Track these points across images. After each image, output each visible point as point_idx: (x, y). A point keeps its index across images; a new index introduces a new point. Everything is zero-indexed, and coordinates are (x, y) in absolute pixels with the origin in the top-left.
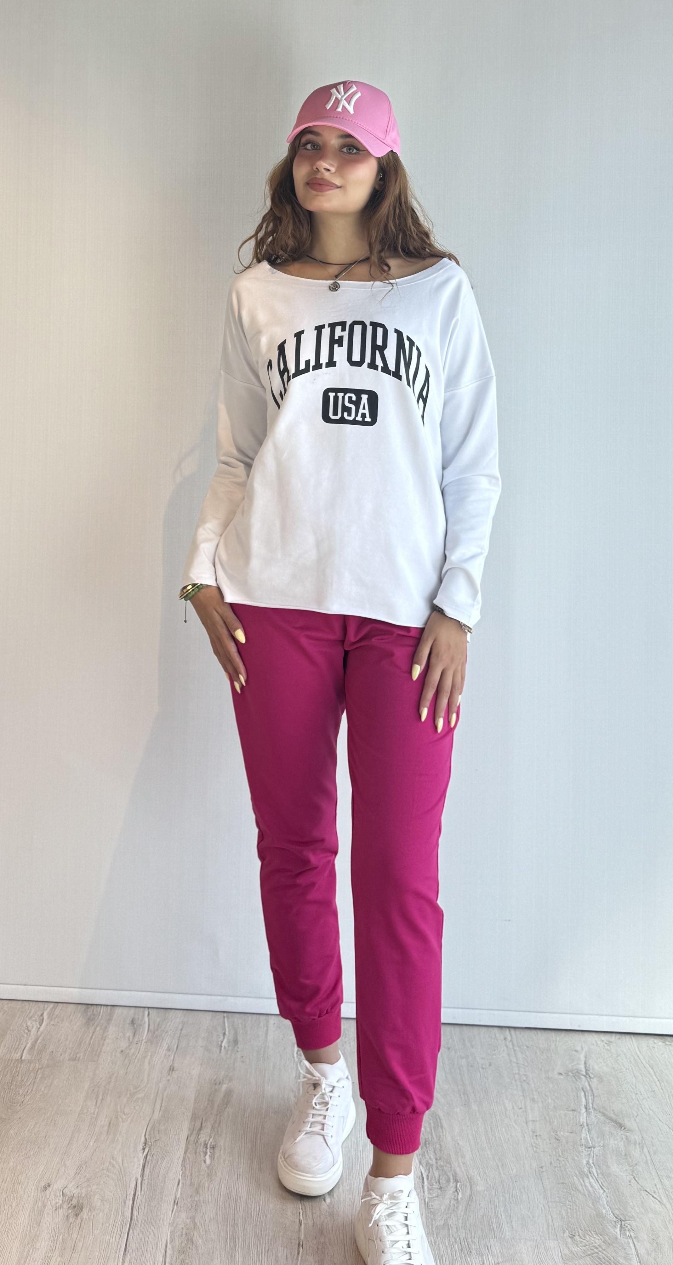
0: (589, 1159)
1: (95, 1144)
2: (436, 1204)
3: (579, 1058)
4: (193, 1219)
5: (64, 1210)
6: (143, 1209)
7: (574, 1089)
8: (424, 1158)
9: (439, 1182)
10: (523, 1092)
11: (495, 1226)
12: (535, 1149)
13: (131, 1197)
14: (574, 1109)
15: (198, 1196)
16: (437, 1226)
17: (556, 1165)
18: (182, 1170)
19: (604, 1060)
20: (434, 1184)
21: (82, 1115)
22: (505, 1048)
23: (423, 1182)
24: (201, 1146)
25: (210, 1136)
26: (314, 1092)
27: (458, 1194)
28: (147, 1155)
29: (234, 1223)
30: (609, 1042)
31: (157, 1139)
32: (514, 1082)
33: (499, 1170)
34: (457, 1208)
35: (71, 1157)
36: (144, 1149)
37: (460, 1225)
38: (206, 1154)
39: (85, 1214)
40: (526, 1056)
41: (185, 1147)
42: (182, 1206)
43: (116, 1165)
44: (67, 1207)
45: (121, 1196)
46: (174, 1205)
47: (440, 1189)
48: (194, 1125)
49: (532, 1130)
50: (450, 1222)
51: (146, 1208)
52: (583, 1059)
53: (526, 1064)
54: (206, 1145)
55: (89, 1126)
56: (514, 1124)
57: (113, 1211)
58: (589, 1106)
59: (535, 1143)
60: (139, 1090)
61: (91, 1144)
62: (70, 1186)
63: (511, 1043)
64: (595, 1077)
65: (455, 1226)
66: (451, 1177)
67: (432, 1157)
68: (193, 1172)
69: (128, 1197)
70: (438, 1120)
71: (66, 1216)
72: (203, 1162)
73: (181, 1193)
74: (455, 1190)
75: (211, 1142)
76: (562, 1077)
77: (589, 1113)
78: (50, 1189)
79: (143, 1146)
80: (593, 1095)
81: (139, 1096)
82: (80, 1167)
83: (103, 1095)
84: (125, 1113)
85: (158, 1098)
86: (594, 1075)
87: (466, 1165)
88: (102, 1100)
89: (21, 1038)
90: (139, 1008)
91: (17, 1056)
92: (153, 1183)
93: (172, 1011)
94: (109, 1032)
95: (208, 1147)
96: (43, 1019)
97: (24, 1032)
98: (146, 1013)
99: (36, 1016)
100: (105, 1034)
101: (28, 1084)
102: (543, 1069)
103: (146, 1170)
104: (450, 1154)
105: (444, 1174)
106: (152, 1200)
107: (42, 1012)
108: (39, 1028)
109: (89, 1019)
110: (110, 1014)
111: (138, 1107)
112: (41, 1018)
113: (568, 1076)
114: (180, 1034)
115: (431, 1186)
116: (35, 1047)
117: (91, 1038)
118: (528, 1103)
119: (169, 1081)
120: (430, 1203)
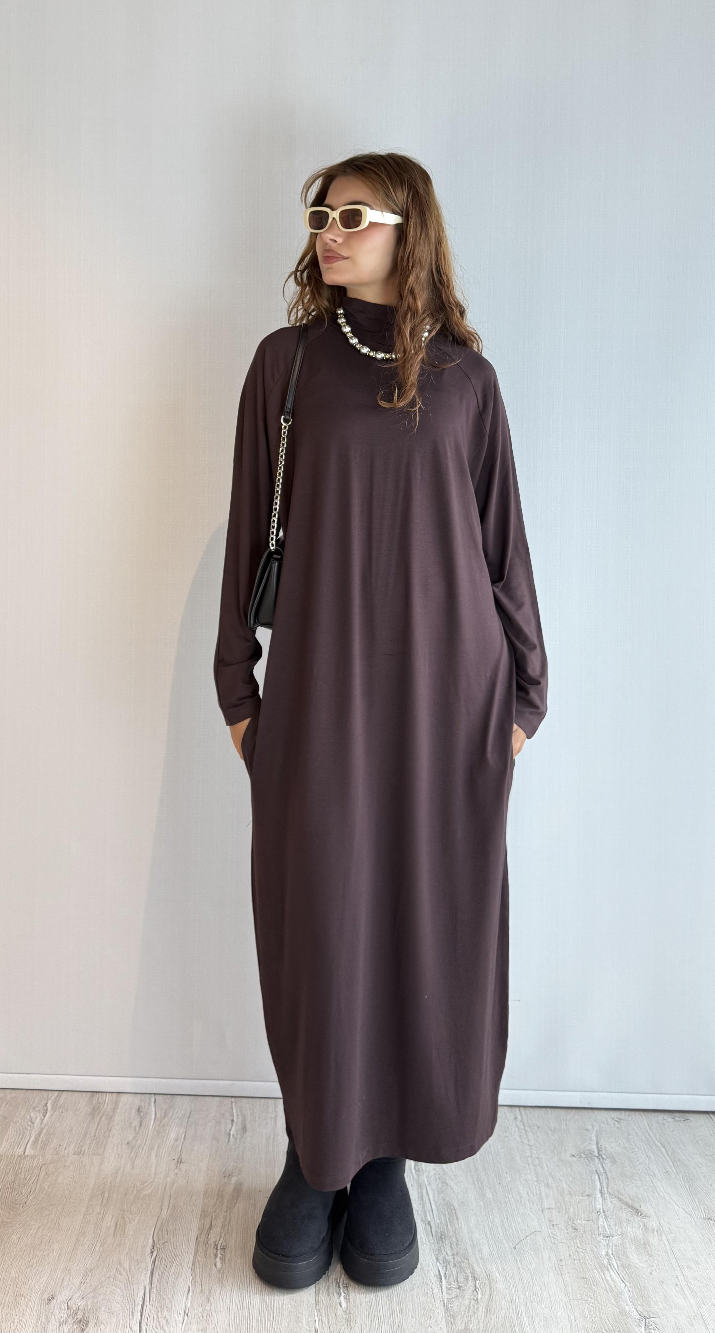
0: (608, 1249)
1: (101, 1248)
2: (455, 1306)
3: (590, 1139)
5: (69, 1325)
6: (152, 1322)
7: (588, 1172)
8: (440, 1254)
9: (458, 1282)
10: (537, 1178)
11: (517, 1329)
12: (552, 1240)
13: (140, 1308)
14: (589, 1194)
15: (209, 1304)
16: (457, 1331)
17: (575, 1257)
18: (192, 1275)
19: (615, 1139)
20: (453, 1283)
21: (88, 1216)
22: (516, 1129)
23: (441, 1281)
24: (211, 1247)
25: (220, 1235)
27: (477, 1294)
28: (155, 1259)
30: (619, 1119)
31: (166, 1241)
32: (527, 1165)
33: (518, 1265)
34: (477, 1309)
35: (75, 1265)
36: (152, 1252)
37: (481, 1329)
38: (216, 1256)
40: (538, 1137)
41: (195, 1249)
42: (193, 1316)
43: (122, 1272)
44: (72, 1322)
45: (128, 1307)
46: (184, 1316)
47: (458, 1288)
48: (204, 1223)
49: (549, 1218)
50: (471, 1326)
51: (155, 1321)
52: (595, 1139)
53: (538, 1145)
54: (216, 1246)
55: (95, 1228)
56: (529, 1212)
57: (121, 1324)
58: (604, 1190)
59: (551, 1233)
60: (146, 1186)
61: (97, 1249)
62: (75, 1297)
63: (521, 1123)
64: (608, 1158)
66: (470, 1275)
67: (449, 1252)
68: (204, 1278)
69: (135, 1308)
70: (453, 1211)
72: (214, 1265)
73: (191, 1303)
74: (474, 1289)
75: (221, 1242)
76: (574, 1159)
77: (605, 1198)
78: (55, 1300)
79: (151, 1250)
80: (608, 1178)
81: (147, 1193)
82: (86, 1274)
83: (109, 1193)
84: (132, 1212)
85: (166, 1194)
86: (606, 1156)
87: (484, 1261)
88: (108, 1199)
89: (25, 1130)
90: (145, 1095)
91: (20, 1151)
92: (162, 1291)
93: (180, 1097)
94: (115, 1123)
95: (219, 1248)
96: (47, 1109)
97: (28, 1125)
98: (153, 1100)
99: (40, 1106)
100: (111, 1125)
101: (31, 1182)
102: (555, 1151)
103: (154, 1276)
104: (466, 1248)
105: (462, 1270)
106: (161, 1310)
107: (46, 1102)
108: (43, 1119)
109: (94, 1108)
110: (116, 1102)
111: (145, 1205)
112: (45, 1108)
113: (580, 1158)
114: (188, 1122)
115: (449, 1285)
116: (39, 1140)
117: (96, 1129)
118: (543, 1188)
119: (177, 1174)
120: (450, 1305)
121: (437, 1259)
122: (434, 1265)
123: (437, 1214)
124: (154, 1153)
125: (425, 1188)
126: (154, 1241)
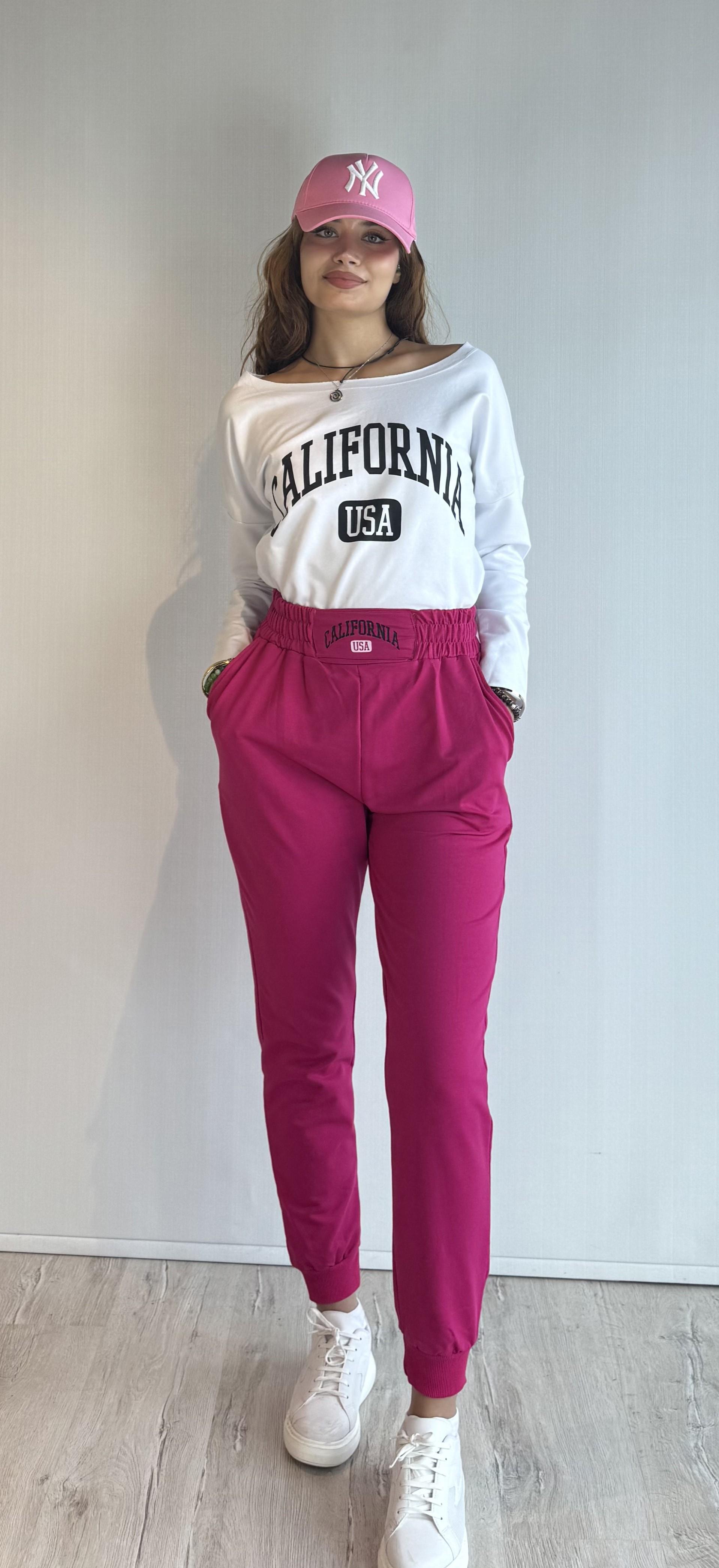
0: (697, 1441)
1: (103, 1426)
2: (513, 1498)
3: (684, 1319)
4: (220, 1517)
5: (65, 1508)
6: (160, 1506)
7: (679, 1355)
8: (498, 1441)
9: (517, 1471)
10: (618, 1361)
11: (584, 1524)
12: (632, 1429)
13: (146, 1491)
14: (679, 1380)
15: (227, 1490)
16: (515, 1524)
17: (657, 1449)
18: (207, 1457)
19: (714, 1320)
20: (512, 1473)
21: (87, 1392)
22: (596, 1306)
23: (498, 1471)
24: (230, 1428)
25: (241, 1415)
26: (327, 1345)
27: (540, 1485)
28: (165, 1439)
29: (270, 1522)
31: (178, 1419)
32: (606, 1347)
33: (589, 1455)
34: (539, 1502)
35: (73, 1443)
36: (161, 1432)
37: (543, 1522)
38: (236, 1437)
39: (90, 1512)
40: (621, 1315)
41: (212, 1430)
42: (207, 1501)
43: (127, 1452)
44: (69, 1504)
45: (133, 1490)
46: (198, 1501)
47: (517, 1478)
48: (222, 1403)
49: (629, 1405)
50: (530, 1520)
51: (164, 1505)
52: (689, 1320)
53: (621, 1325)
54: (236, 1427)
55: (95, 1405)
56: (606, 1398)
57: (124, 1508)
58: (697, 1376)
59: (631, 1421)
60: (156, 1361)
61: (98, 1426)
62: (72, 1478)
63: (602, 1300)
64: (704, 1341)
65: (537, 1525)
66: (532, 1465)
67: (508, 1439)
68: (221, 1461)
69: (142, 1491)
70: (516, 1394)
71: (67, 1516)
72: (232, 1447)
73: (206, 1487)
74: (536, 1480)
75: (242, 1423)
76: (664, 1341)
77: (697, 1384)
78: (49, 1481)
79: (160, 1429)
80: (702, 1363)
81: (156, 1367)
82: (84, 1454)
83: (111, 1368)
84: (139, 1389)
85: (178, 1370)
86: (702, 1338)
87: (550, 1451)
88: (110, 1374)
89: (15, 1298)
90: (156, 1261)
91: (9, 1320)
92: (172, 1474)
93: (195, 1265)
94: (119, 1291)
95: (239, 1429)
96: (40, 1274)
97: (18, 1291)
98: (164, 1266)
99: (32, 1272)
100: (115, 1294)
101: (23, 1353)
102: (641, 1331)
103: (163, 1458)
104: (529, 1435)
105: (522, 1460)
106: (171, 1494)
107: (38, 1267)
108: (35, 1286)
109: (95, 1274)
110: (121, 1268)
111: (154, 1381)
112: (38, 1273)
113: (671, 1339)
114: (205, 1291)
115: (507, 1475)
116: (30, 1309)
117: (98, 1298)
118: (623, 1373)
119: (191, 1348)
120: (507, 1496)
121: (494, 1447)
122: (490, 1453)
123: (497, 1398)
124: (164, 1325)
125: (483, 1370)
126: (164, 1420)
